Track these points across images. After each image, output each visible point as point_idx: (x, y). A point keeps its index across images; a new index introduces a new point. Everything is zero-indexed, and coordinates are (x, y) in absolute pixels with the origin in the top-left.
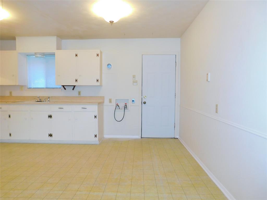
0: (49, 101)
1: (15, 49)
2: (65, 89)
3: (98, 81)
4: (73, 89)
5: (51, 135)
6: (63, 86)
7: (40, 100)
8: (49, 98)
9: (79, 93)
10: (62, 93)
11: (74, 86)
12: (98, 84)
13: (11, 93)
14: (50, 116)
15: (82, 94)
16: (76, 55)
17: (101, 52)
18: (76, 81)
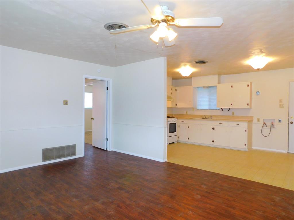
0: (211, 118)
1: (191, 85)
2: (223, 110)
3: (248, 105)
4: (229, 111)
5: (213, 141)
6: (221, 108)
7: (205, 118)
8: (211, 116)
9: (233, 113)
10: (220, 113)
11: (230, 108)
12: (248, 107)
13: (187, 113)
14: (213, 129)
15: (235, 115)
16: (232, 87)
17: (251, 83)
18: (232, 105)
